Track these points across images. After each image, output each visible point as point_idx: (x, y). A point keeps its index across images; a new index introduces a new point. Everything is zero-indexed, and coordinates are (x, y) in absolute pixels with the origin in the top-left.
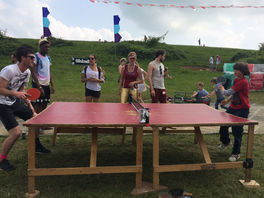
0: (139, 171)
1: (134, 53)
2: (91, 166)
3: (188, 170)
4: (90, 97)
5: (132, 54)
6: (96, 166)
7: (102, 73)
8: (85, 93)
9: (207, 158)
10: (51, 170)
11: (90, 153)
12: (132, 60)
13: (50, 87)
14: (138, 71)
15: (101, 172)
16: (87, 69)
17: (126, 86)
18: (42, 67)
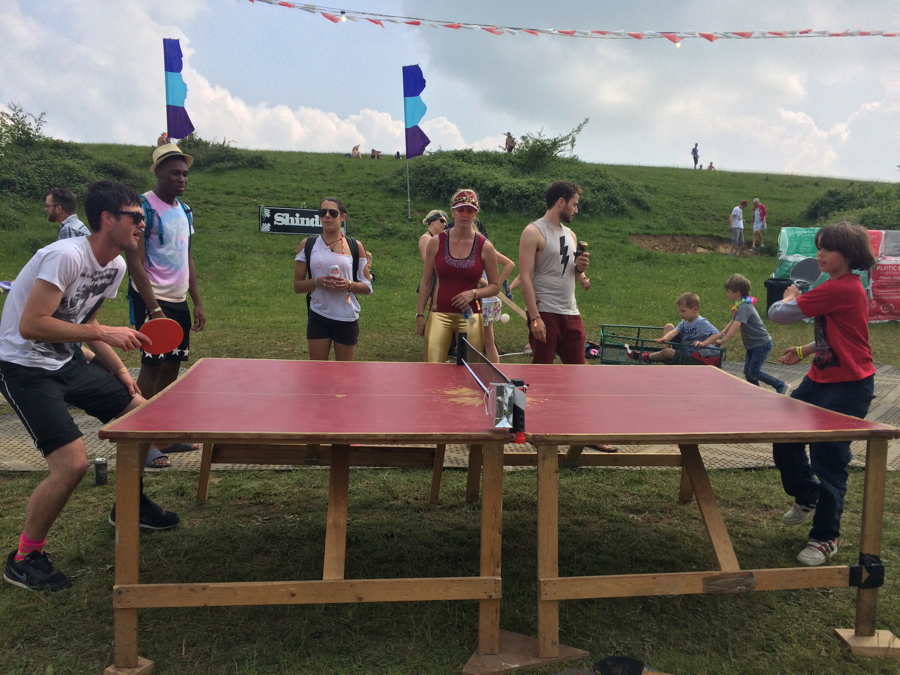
0: (490, 596)
1: (470, 193)
2: (326, 577)
3: (657, 591)
4: (323, 342)
5: (463, 194)
6: (342, 576)
7: (364, 262)
8: (305, 329)
9: (725, 551)
10: (192, 590)
11: (324, 532)
12: (465, 214)
13: (191, 307)
14: (483, 255)
15: (360, 599)
16: (315, 247)
17: (445, 306)
18: (162, 242)
